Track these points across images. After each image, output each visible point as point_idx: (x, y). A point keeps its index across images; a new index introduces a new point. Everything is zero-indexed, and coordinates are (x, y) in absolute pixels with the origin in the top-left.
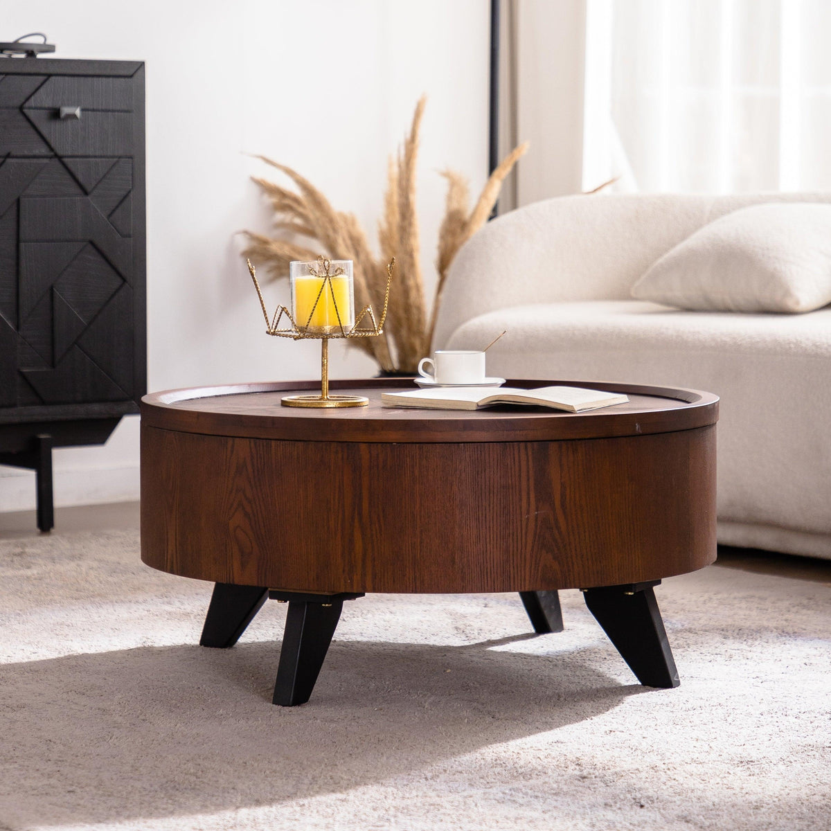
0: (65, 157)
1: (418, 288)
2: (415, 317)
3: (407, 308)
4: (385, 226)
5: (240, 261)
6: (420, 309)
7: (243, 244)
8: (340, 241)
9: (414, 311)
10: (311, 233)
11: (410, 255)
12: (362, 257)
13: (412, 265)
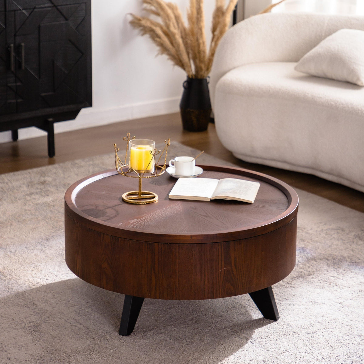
0: (59, 6)
1: (204, 43)
2: (202, 56)
3: (199, 52)
4: (190, 12)
5: (129, 26)
6: (204, 52)
7: (130, 18)
8: (171, 25)
9: (202, 53)
10: (158, 14)
11: (200, 29)
12: (180, 25)
13: (201, 34)
